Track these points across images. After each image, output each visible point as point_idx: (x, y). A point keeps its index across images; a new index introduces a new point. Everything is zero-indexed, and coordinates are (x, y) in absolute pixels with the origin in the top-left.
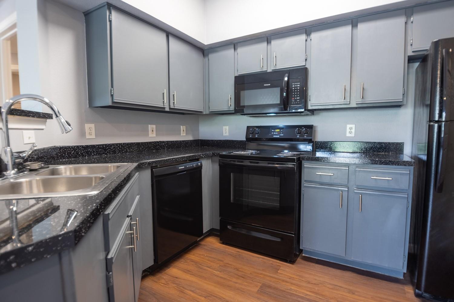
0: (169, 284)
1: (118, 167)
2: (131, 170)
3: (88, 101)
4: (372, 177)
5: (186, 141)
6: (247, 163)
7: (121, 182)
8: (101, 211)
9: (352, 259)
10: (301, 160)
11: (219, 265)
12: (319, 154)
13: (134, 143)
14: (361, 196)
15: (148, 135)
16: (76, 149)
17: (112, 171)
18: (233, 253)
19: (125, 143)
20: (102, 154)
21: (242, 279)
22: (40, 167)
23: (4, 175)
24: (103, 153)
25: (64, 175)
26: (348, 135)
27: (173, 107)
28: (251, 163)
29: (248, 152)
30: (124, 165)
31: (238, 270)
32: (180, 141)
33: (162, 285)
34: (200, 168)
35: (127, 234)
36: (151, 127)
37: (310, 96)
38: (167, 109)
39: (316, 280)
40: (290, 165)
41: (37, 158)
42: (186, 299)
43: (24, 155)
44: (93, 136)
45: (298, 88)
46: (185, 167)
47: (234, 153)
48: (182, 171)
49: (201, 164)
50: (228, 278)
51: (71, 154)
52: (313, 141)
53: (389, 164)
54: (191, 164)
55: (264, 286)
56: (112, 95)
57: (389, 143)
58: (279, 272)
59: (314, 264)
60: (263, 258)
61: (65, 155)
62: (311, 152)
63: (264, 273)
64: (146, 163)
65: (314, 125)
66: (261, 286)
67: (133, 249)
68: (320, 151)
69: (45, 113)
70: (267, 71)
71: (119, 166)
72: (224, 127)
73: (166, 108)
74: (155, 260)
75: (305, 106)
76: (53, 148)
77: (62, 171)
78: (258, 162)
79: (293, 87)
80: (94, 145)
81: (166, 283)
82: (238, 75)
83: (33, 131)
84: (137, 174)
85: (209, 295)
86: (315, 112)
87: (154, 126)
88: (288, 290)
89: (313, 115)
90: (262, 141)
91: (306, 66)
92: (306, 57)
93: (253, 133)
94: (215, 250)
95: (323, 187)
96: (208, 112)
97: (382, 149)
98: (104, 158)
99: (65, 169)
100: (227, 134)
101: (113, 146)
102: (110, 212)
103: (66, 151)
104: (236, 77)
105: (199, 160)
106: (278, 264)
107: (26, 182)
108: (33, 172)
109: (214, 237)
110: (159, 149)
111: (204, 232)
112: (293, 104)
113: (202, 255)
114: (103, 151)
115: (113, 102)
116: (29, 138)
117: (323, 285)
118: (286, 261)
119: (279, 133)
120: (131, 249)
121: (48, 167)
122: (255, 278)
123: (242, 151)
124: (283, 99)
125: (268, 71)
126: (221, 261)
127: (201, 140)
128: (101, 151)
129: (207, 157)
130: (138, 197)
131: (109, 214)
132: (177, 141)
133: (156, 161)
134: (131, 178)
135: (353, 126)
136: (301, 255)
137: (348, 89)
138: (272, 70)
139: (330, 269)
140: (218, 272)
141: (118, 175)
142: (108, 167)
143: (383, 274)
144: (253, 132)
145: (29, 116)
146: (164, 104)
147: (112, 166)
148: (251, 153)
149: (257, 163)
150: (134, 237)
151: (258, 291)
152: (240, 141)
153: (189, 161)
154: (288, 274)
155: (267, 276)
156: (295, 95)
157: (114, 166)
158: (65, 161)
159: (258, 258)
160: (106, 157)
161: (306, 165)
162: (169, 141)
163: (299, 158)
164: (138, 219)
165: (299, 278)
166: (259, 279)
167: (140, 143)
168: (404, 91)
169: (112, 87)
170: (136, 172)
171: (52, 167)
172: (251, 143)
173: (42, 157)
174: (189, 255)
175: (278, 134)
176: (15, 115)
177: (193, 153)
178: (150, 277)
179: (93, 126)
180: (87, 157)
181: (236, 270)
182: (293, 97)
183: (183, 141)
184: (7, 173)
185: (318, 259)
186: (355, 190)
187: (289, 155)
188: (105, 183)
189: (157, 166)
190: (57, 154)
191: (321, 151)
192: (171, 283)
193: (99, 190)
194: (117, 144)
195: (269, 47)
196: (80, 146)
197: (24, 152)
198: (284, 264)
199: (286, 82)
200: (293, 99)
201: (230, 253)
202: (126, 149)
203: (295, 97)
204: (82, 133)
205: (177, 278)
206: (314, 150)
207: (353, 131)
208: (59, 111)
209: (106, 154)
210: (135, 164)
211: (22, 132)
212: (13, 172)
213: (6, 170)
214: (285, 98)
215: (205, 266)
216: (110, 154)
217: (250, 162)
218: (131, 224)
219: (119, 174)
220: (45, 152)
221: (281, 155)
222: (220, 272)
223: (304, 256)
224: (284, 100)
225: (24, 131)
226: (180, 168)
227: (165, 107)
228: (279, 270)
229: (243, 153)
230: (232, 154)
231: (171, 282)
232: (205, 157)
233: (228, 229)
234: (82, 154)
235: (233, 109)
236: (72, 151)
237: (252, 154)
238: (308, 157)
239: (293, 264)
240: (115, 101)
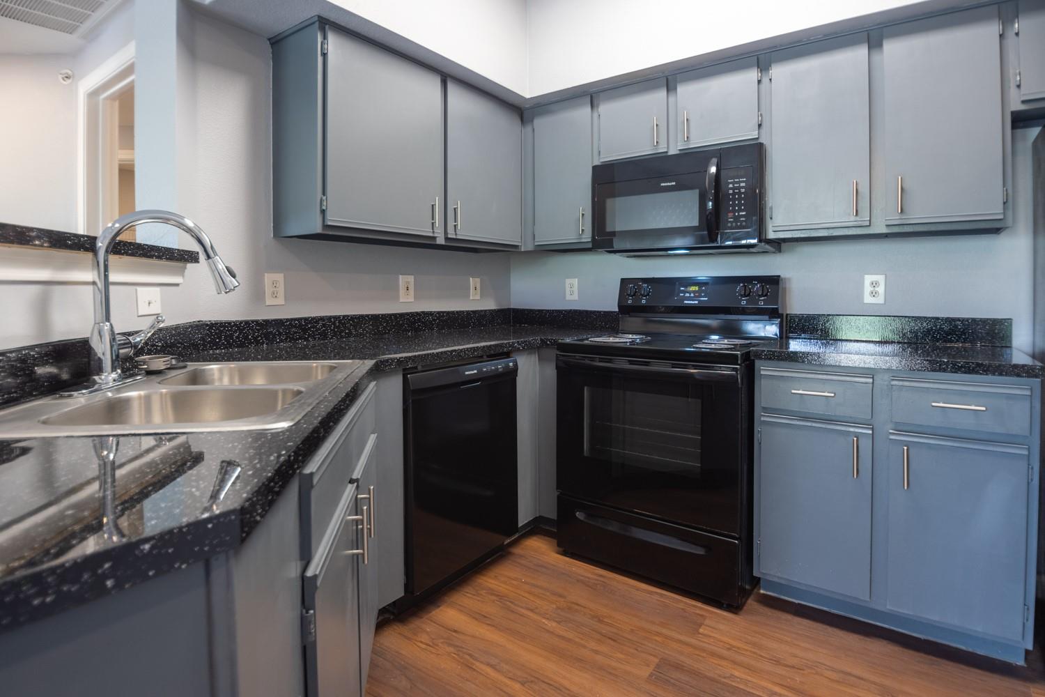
0: (437, 645)
1: (332, 368)
2: (360, 375)
3: (272, 225)
4: (934, 404)
5: (482, 311)
6: (622, 364)
7: (340, 402)
8: (296, 466)
9: (889, 607)
10: (752, 358)
11: (554, 606)
12: (795, 346)
13: (367, 316)
14: (907, 450)
15: (397, 297)
16: (244, 329)
17: (320, 378)
18: (589, 578)
19: (348, 316)
20: (297, 339)
21: (612, 642)
22: (169, 366)
23: (95, 383)
24: (300, 338)
25: (217, 384)
26: (868, 299)
27: (454, 237)
28: (631, 364)
29: (625, 339)
30: (345, 365)
31: (600, 621)
32: (468, 312)
33: (424, 646)
34: (512, 374)
35: (347, 522)
36: (406, 280)
37: (771, 208)
38: (441, 241)
39: (795, 656)
40: (725, 370)
41: (163, 346)
42: (477, 685)
43: (138, 339)
44: (281, 301)
45: (743, 190)
46: (480, 371)
47: (592, 339)
48: (472, 380)
49: (516, 365)
50: (577, 640)
51: (232, 339)
52: (782, 315)
53: (977, 373)
54: (491, 365)
55: (666, 664)
56: (324, 210)
57: (974, 320)
58: (701, 630)
59: (789, 617)
60: (661, 595)
61: (220, 340)
62: (777, 339)
63: (664, 631)
64: (392, 360)
65: (782, 276)
66: (657, 665)
67: (360, 556)
68: (799, 338)
69: (183, 251)
70: (667, 152)
71: (335, 367)
72: (568, 281)
73: (438, 239)
74: (407, 587)
75: (761, 233)
76: (197, 326)
77: (213, 375)
78: (649, 362)
79: (731, 189)
80: (281, 320)
81: (431, 644)
82: (599, 164)
83: (158, 289)
84: (373, 384)
85: (533, 679)
86: (784, 246)
87: (411, 279)
88: (725, 678)
89: (780, 251)
90: (657, 313)
91: (760, 141)
92: (760, 118)
93: (634, 295)
94: (545, 567)
95: (809, 424)
96: (530, 247)
97: (956, 335)
98: (301, 349)
99: (221, 370)
100: (575, 297)
101: (321, 323)
102: (314, 471)
103: (222, 332)
104: (595, 168)
105: (511, 355)
106: (698, 612)
107: (140, 397)
108: (153, 377)
109: (542, 537)
110: (421, 330)
111: (520, 525)
112: (731, 228)
113: (515, 579)
114: (300, 333)
115: (326, 227)
116: (149, 303)
117: (814, 672)
118: (719, 605)
119: (697, 295)
120: (355, 557)
121: (185, 367)
122: (642, 644)
123: (610, 337)
124: (707, 216)
125: (670, 153)
126: (561, 596)
127: (514, 310)
128: (296, 333)
129: (529, 348)
130: (372, 438)
131: (312, 474)
132: (460, 312)
133: (415, 356)
134: (360, 395)
135: (880, 278)
136: (755, 590)
137: (864, 190)
138: (680, 150)
139: (830, 630)
140: (554, 624)
141: (332, 386)
142: (311, 368)
143: (970, 650)
144: (636, 292)
145: (151, 257)
146: (433, 229)
147: (318, 366)
148: (630, 340)
149: (647, 364)
150: (362, 529)
151: (651, 675)
152: (605, 312)
153: (488, 356)
154: (725, 639)
155: (672, 639)
156: (734, 206)
157: (323, 367)
158: (220, 354)
159: (651, 593)
160: (306, 346)
161: (765, 370)
162: (443, 312)
163: (748, 354)
164: (372, 487)
165: (753, 650)
166: (653, 646)
167: (379, 315)
168: (1007, 195)
169: (324, 193)
170: (371, 381)
171: (192, 366)
172: (630, 317)
173: (172, 345)
174: (485, 578)
175: (695, 296)
176: (123, 254)
177: (497, 339)
178: (395, 627)
179: (279, 277)
180: (265, 346)
181: (596, 619)
182: (730, 212)
183: (474, 312)
184: (100, 379)
185: (799, 604)
186: (891, 433)
187: (723, 346)
188: (304, 403)
189: (416, 368)
190: (203, 339)
191: (802, 338)
192: (442, 643)
193: (292, 420)
194: (330, 318)
195: (672, 99)
196: (253, 321)
197: (137, 332)
198: (716, 613)
199: (714, 178)
200: (730, 215)
201: (582, 578)
202: (350, 330)
203: (734, 211)
204: (257, 294)
205: (455, 631)
206: (784, 336)
207: (881, 289)
208: (214, 245)
209: (306, 339)
210: (370, 363)
211: (136, 290)
212: (114, 375)
213: (100, 370)
214: (710, 213)
215: (522, 607)
216: (315, 339)
217: (629, 361)
218: (356, 497)
219: (334, 384)
220: (179, 334)
221: (703, 346)
222: (559, 623)
223: (764, 594)
224: (709, 218)
225: (140, 289)
226: (467, 373)
227: (436, 235)
228: (703, 626)
229: (611, 339)
230: (586, 342)
231: (442, 640)
232: (523, 348)
233: (577, 518)
234: (255, 339)
235: (590, 240)
236: (236, 331)
237: (632, 342)
238: (771, 351)
239: (736, 613)
240: (330, 223)
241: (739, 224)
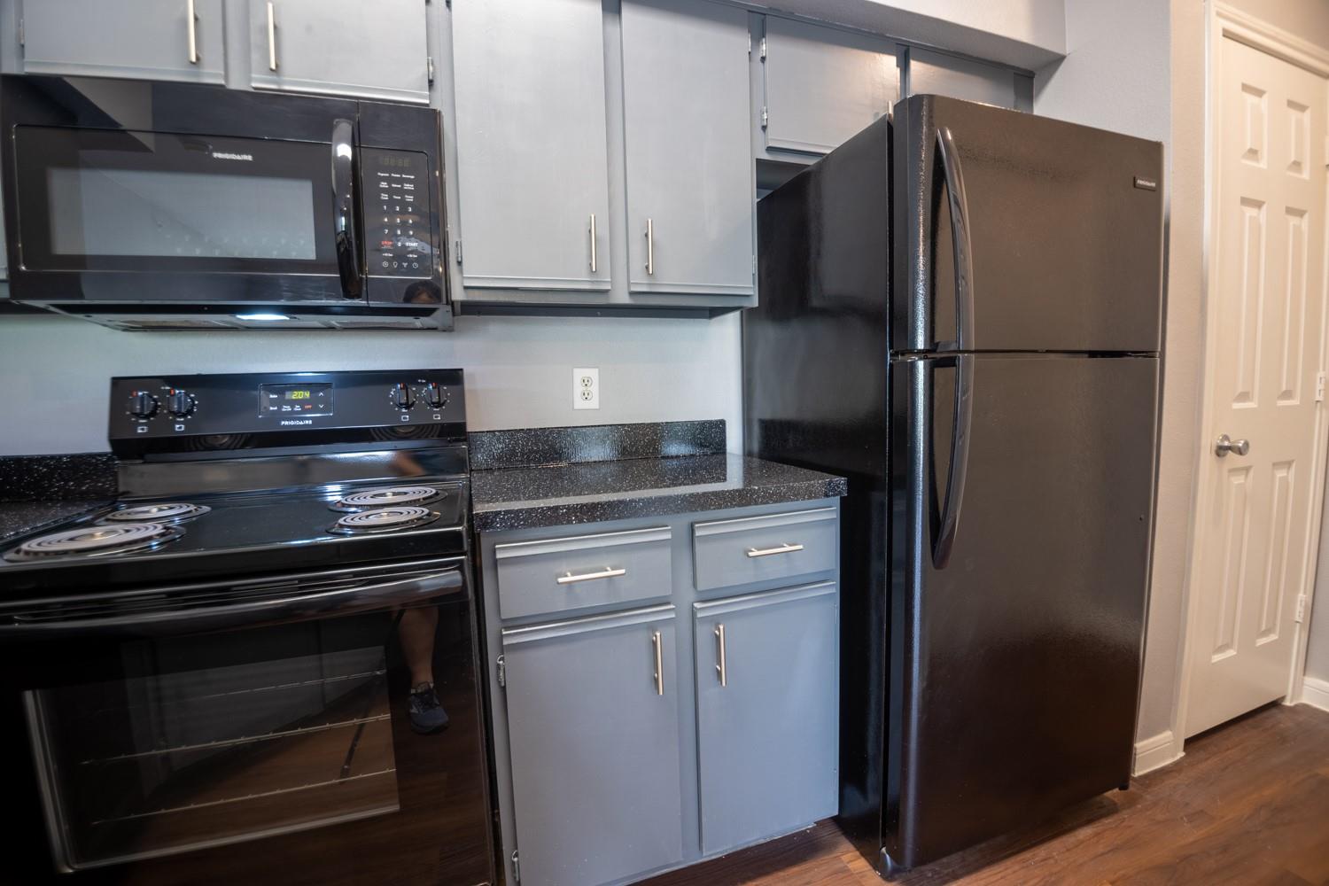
45: (411, 198)
70: (223, 84)
79: (384, 191)
90: (215, 449)
92: (431, 69)
93: (153, 413)
119: (311, 407)
124: (335, 243)
138: (256, 87)
144: (156, 407)
152: (72, 457)
156: (393, 227)
172: (143, 463)
175: (306, 411)
182: (384, 238)
200: (386, 245)
203: (393, 238)
214: (342, 239)
224: (340, 244)
235: (6, 276)
241: (405, 265)
